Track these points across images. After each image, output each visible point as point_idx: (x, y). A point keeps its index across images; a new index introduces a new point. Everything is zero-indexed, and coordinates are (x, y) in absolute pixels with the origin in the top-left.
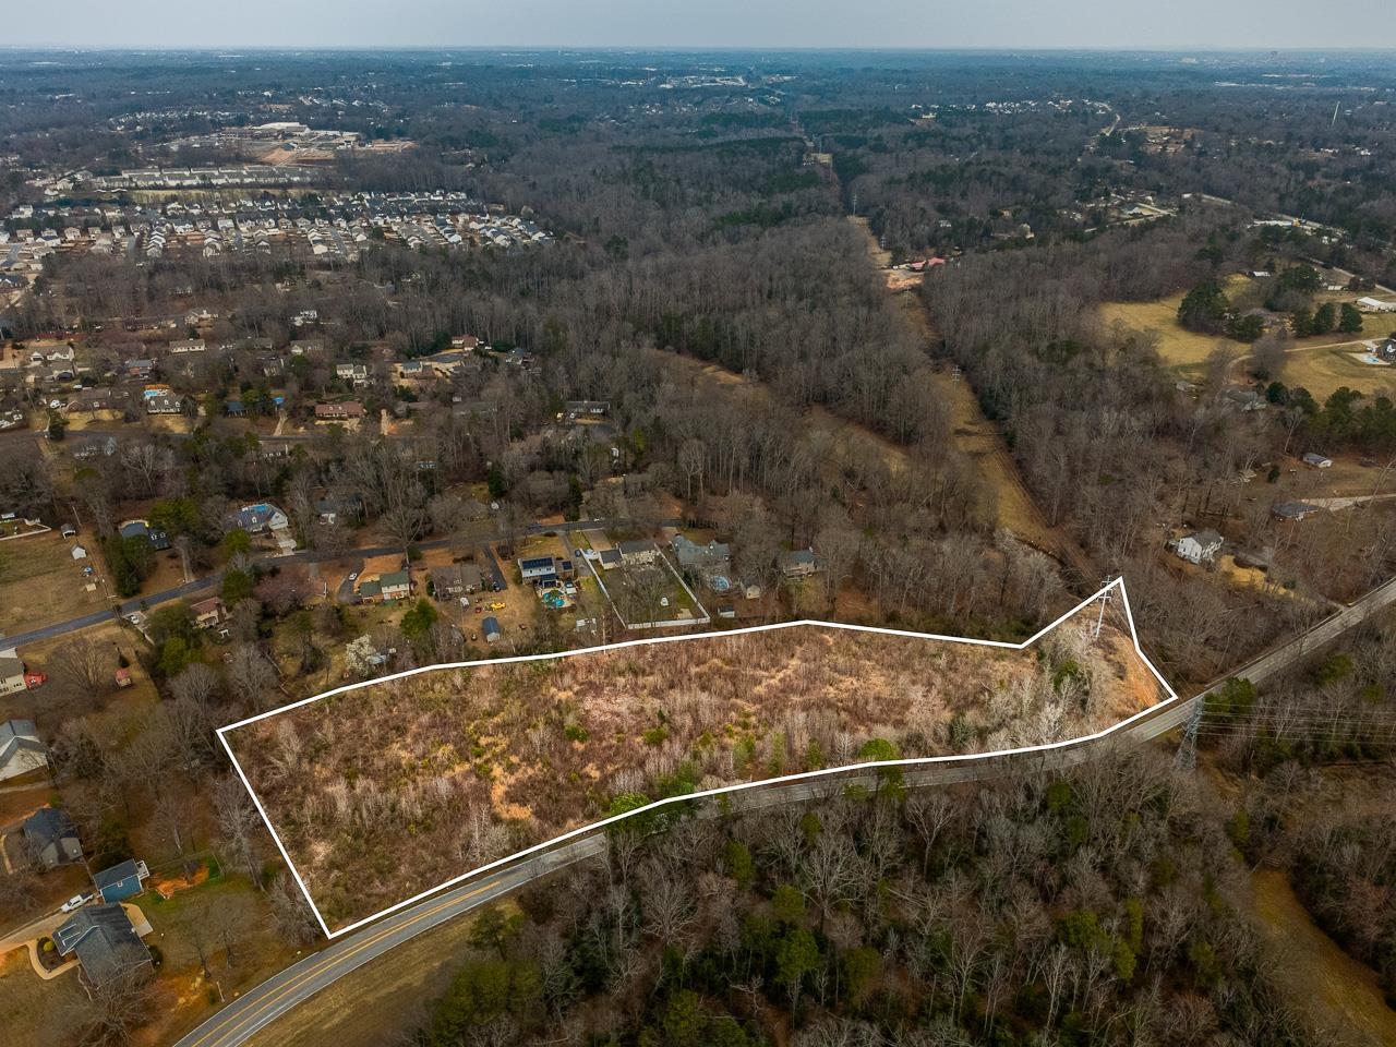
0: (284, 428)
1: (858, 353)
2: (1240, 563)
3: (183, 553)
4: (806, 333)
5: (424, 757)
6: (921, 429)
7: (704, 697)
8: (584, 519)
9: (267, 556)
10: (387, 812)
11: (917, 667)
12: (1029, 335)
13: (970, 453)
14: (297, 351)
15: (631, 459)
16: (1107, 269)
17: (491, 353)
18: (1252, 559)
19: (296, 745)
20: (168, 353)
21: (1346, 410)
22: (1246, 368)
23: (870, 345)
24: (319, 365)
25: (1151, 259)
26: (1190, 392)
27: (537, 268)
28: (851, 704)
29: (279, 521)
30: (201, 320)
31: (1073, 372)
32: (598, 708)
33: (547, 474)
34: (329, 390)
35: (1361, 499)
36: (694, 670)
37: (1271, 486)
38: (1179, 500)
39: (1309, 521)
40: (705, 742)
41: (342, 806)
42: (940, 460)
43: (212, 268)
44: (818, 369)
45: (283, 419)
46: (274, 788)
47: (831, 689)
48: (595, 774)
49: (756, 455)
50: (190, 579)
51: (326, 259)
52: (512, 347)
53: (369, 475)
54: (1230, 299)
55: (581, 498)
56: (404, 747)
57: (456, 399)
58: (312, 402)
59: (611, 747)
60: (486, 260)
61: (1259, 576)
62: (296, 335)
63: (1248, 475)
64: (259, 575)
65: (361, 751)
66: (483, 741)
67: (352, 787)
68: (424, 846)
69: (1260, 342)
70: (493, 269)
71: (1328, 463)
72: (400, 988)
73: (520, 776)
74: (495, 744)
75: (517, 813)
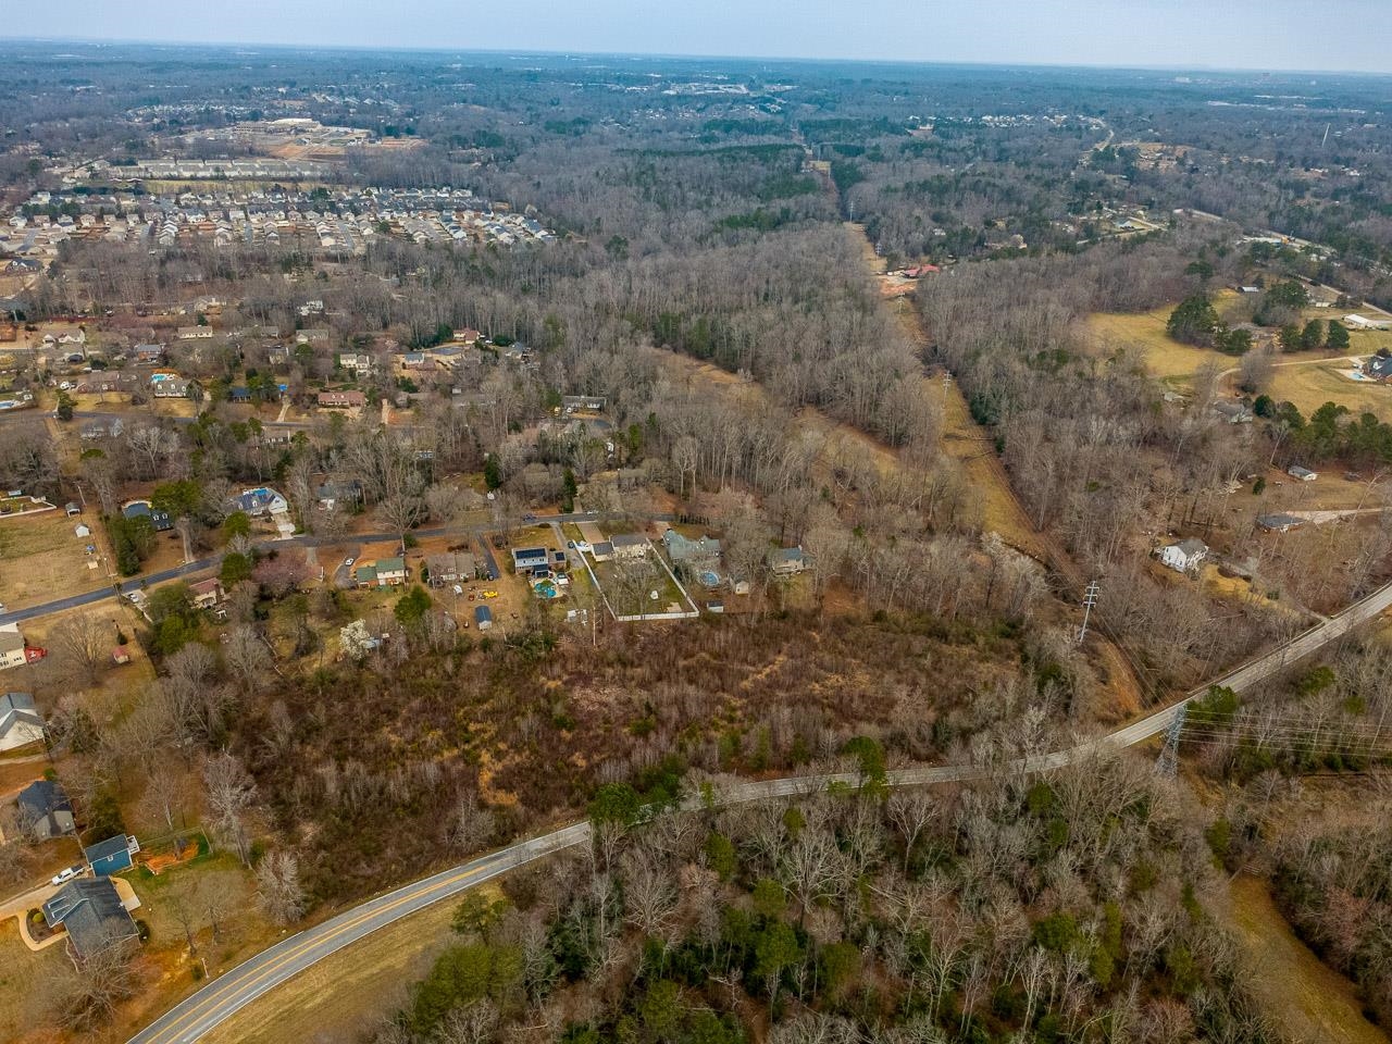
0: (287, 415)
1: (851, 356)
2: (1224, 573)
3: (184, 534)
4: (800, 335)
5: (413, 741)
6: (912, 432)
7: (691, 690)
8: (578, 511)
9: (266, 538)
10: (375, 795)
11: (903, 666)
12: (1020, 343)
13: (959, 457)
14: (302, 339)
15: (625, 453)
16: (1098, 281)
17: (492, 347)
18: (1237, 569)
19: (288, 726)
20: (176, 338)
21: (1332, 425)
22: (1234, 381)
23: (864, 349)
24: (323, 354)
25: (1142, 272)
26: (1177, 404)
27: (539, 265)
28: (836, 701)
29: (279, 506)
30: (209, 307)
31: (1062, 380)
32: (586, 698)
33: (543, 466)
34: (332, 379)
35: (1345, 513)
36: (681, 663)
37: (1257, 498)
38: (1165, 509)
39: (1294, 533)
40: (691, 735)
41: (332, 787)
42: (930, 462)
43: (222, 258)
44: (811, 370)
45: (286, 406)
46: (265, 768)
47: (817, 686)
48: (582, 763)
49: (749, 454)
50: (190, 559)
51: (333, 252)
52: (512, 342)
53: (369, 463)
54: (1219, 313)
55: (574, 491)
56: (394, 731)
57: (455, 391)
58: (315, 390)
59: (597, 737)
60: (490, 256)
61: (1243, 586)
62: (301, 324)
63: (1234, 486)
64: (257, 557)
65: (351, 734)
66: (472, 727)
67: (341, 768)
68: (410, 830)
69: (1248, 356)
70: (496, 265)
71: (1314, 476)
72: (382, 970)
73: (507, 763)
74: (484, 731)
75: (506, 799)
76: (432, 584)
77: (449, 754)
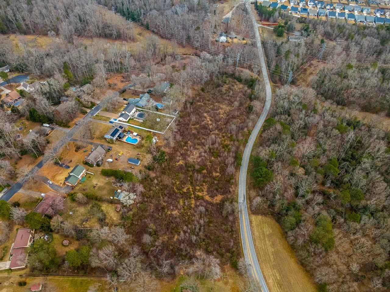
18: (232, 36)
32: (194, 159)
35: (231, 12)
48: (218, 174)
61: (237, 40)
66: (185, 191)
73: (205, 190)
74: (189, 189)
75: (218, 198)
76: (98, 165)
77: (193, 202)
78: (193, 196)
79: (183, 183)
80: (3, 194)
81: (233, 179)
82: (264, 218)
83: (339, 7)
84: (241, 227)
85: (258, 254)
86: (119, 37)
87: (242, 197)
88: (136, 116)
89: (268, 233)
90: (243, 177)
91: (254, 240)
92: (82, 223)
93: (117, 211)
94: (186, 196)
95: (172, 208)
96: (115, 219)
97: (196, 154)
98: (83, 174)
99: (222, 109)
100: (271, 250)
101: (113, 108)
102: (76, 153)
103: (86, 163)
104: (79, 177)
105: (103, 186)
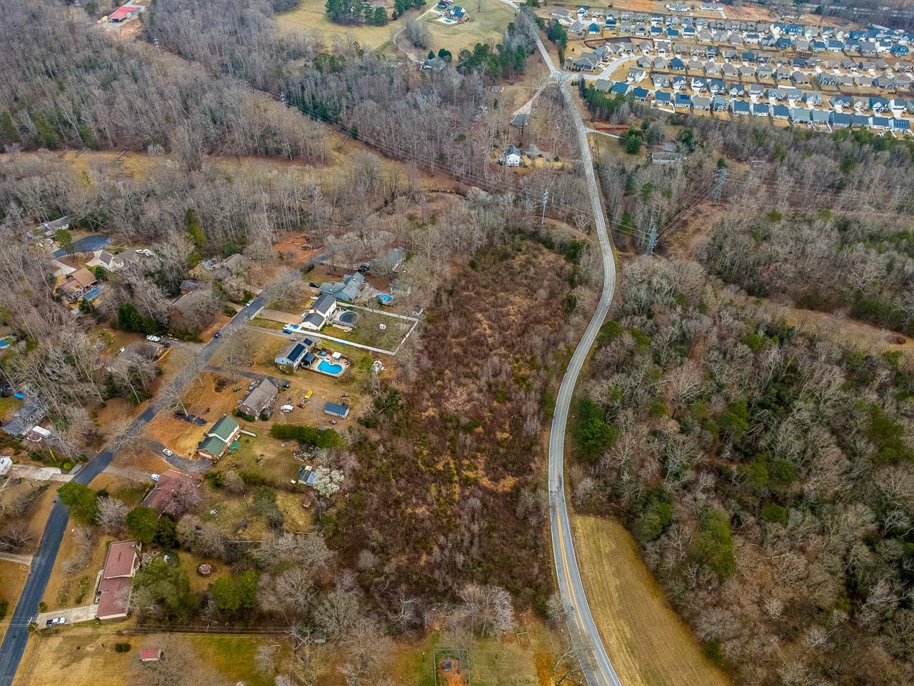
2: (530, 157)
18: (532, 153)
32: (457, 405)
35: (530, 103)
48: (506, 435)
66: (440, 468)
73: (481, 466)
74: (448, 464)
75: (508, 483)
76: (264, 417)
77: (457, 489)
78: (456, 478)
79: (435, 452)
80: (73, 476)
81: (537, 444)
82: (600, 522)
83: (757, 92)
84: (555, 539)
85: (588, 591)
86: (296, 155)
87: (556, 479)
88: (337, 319)
89: (607, 550)
90: (556, 440)
91: (580, 564)
92: (236, 532)
93: (305, 508)
94: (443, 478)
95: (414, 500)
96: (301, 523)
97: (461, 394)
98: (236, 436)
99: (512, 303)
100: (614, 582)
101: (291, 304)
102: (217, 394)
103: (240, 414)
104: (227, 441)
105: (274, 459)
